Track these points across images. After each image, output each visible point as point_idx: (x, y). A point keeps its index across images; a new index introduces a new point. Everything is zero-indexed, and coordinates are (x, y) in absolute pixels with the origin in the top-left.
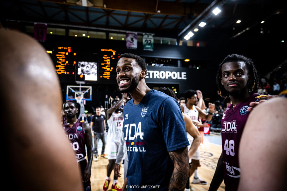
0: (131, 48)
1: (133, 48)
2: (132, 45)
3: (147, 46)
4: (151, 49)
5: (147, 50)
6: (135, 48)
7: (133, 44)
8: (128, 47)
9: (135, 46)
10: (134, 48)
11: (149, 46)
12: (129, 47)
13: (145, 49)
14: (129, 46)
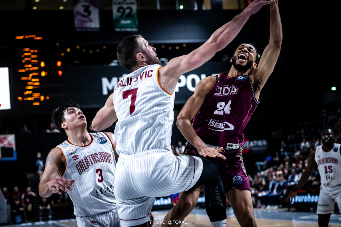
0: (87, 28)
1: (90, 28)
2: (87, 22)
3: (123, 22)
4: (132, 28)
5: (123, 30)
6: (96, 28)
7: (91, 21)
8: (79, 28)
9: (95, 24)
10: (93, 28)
11: (129, 22)
12: (82, 28)
13: (118, 30)
14: (80, 26)
